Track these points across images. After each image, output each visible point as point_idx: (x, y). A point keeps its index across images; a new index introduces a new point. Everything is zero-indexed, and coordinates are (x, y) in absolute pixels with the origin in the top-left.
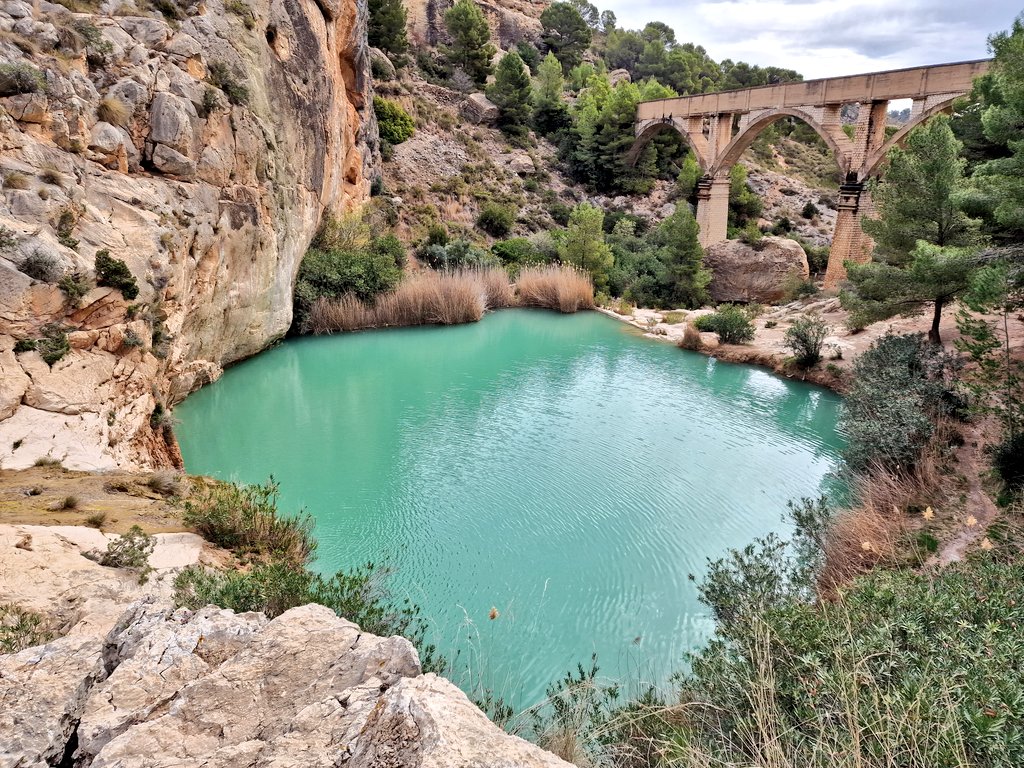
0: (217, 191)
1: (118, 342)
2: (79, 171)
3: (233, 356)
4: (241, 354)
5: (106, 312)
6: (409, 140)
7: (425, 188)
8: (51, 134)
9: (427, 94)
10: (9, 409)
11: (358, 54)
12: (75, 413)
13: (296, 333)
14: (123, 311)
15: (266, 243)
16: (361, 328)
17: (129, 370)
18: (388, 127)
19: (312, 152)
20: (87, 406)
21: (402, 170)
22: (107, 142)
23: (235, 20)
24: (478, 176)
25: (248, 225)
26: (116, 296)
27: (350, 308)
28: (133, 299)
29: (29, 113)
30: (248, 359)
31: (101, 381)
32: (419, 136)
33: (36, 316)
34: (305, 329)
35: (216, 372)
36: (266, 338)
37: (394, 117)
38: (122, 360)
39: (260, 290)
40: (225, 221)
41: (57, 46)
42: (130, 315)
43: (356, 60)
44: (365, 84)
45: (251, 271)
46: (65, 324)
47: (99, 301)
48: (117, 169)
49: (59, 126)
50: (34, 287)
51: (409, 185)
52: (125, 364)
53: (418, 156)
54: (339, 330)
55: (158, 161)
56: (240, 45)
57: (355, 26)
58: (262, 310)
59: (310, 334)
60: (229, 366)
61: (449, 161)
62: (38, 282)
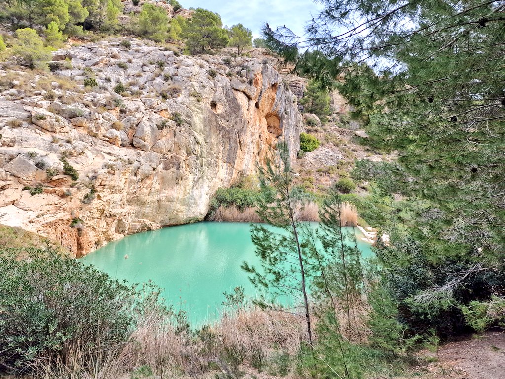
0: (160, 156)
1: (62, 193)
2: (93, 143)
3: (168, 223)
4: (172, 222)
5: (64, 183)
6: (315, 150)
7: (314, 170)
8: (87, 131)
9: (335, 132)
10: (5, 204)
11: (280, 114)
12: (26, 210)
13: (206, 219)
14: (70, 184)
15: (184, 178)
16: (235, 220)
17: (63, 203)
18: (305, 145)
19: (228, 147)
20: (32, 209)
21: (306, 163)
22: (111, 135)
23: (192, 98)
24: (345, 166)
25: (174, 169)
26: (69, 178)
27: (233, 212)
28: (76, 180)
29: (78, 123)
30: (177, 225)
31: (47, 204)
32: (320, 149)
33: (36, 180)
34: (211, 218)
35: (155, 226)
36: (185, 217)
37: (309, 141)
38: (62, 200)
39: (181, 197)
40: (161, 166)
41: (105, 105)
42: (72, 186)
43: (280, 116)
44: (283, 126)
45: (175, 188)
46: (46, 184)
47: (61, 179)
48: (115, 144)
49: (91, 128)
50: (38, 171)
51: (307, 169)
52: (63, 201)
53: (317, 157)
54: (225, 220)
55: (134, 143)
56: (193, 107)
57: (275, 102)
58: (184, 205)
59: (213, 220)
60: (165, 226)
61: (332, 160)
62: (40, 169)
